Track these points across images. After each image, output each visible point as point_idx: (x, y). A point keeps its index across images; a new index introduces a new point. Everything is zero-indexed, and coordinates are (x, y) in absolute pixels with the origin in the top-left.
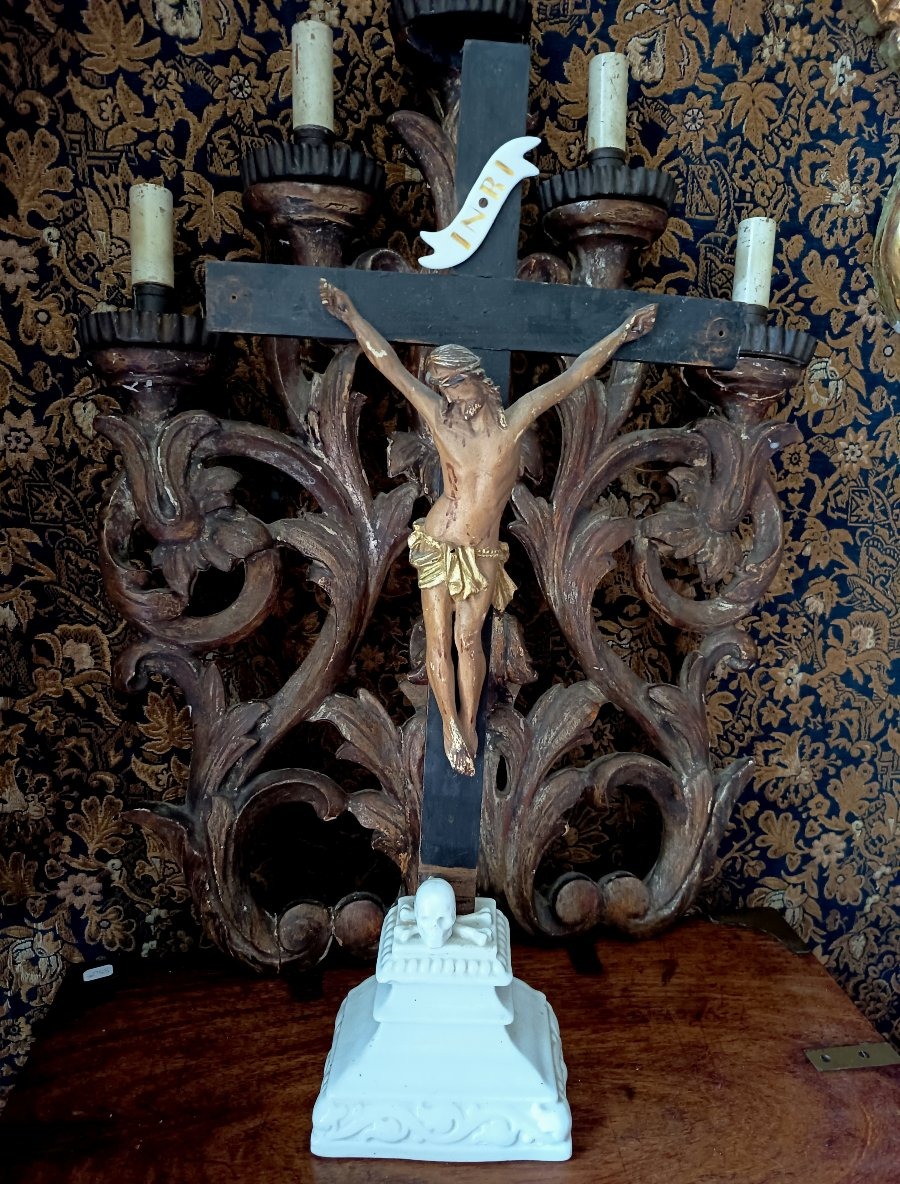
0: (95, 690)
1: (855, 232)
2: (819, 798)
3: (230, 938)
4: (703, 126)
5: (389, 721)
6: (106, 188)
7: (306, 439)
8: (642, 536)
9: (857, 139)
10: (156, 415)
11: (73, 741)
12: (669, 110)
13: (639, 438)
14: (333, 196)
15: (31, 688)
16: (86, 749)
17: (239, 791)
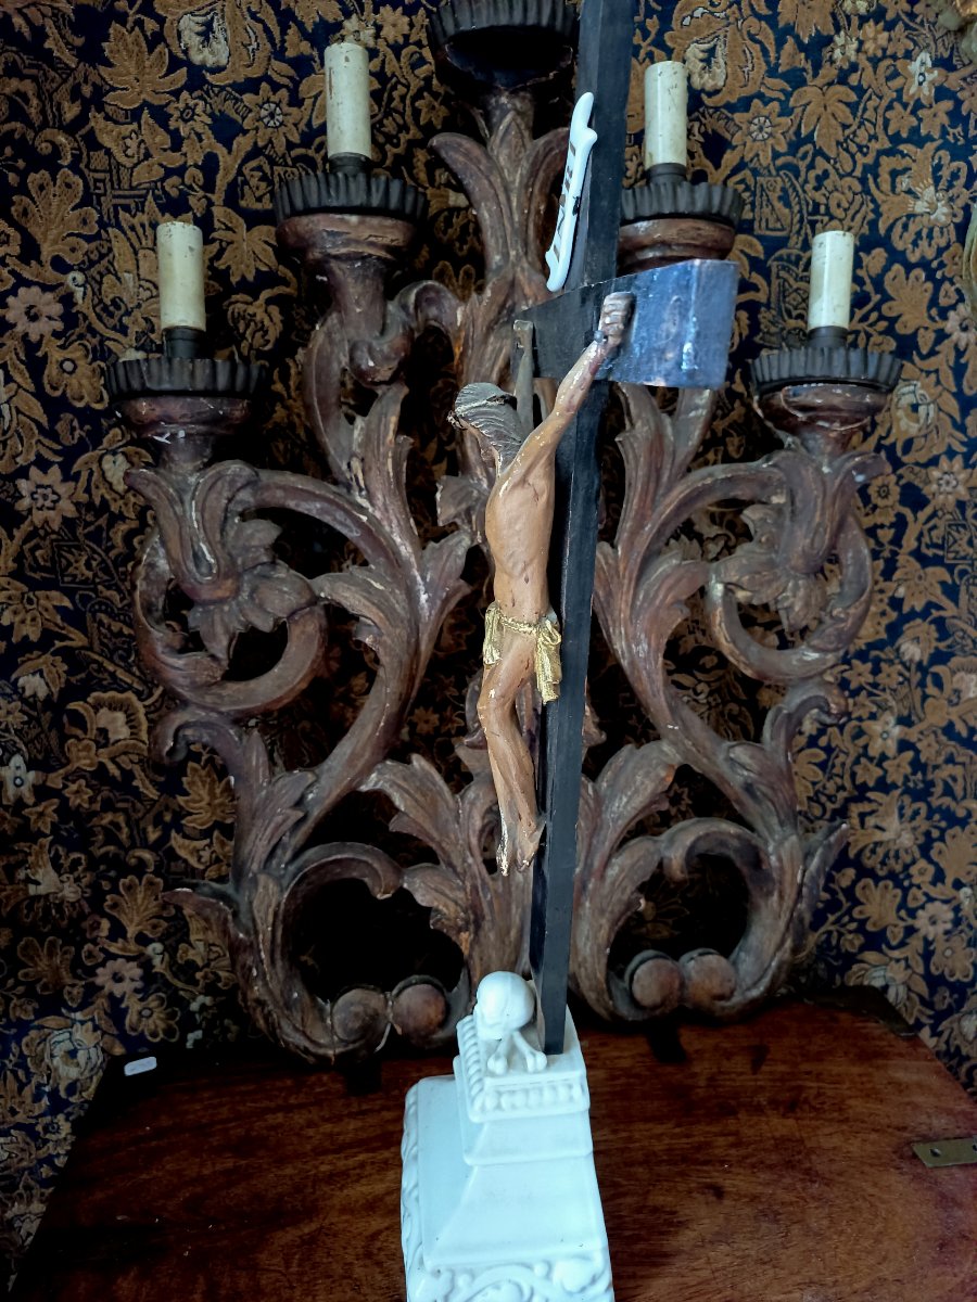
0: (132, 762)
1: (943, 243)
2: (922, 863)
3: (280, 1027)
4: (770, 135)
5: (446, 789)
6: (133, 228)
7: (349, 487)
8: (717, 582)
9: (940, 142)
10: (189, 467)
11: (108, 818)
12: (733, 120)
13: (710, 475)
14: (372, 227)
15: (63, 760)
16: (123, 825)
17: (286, 868)
